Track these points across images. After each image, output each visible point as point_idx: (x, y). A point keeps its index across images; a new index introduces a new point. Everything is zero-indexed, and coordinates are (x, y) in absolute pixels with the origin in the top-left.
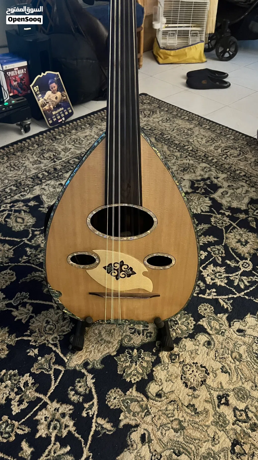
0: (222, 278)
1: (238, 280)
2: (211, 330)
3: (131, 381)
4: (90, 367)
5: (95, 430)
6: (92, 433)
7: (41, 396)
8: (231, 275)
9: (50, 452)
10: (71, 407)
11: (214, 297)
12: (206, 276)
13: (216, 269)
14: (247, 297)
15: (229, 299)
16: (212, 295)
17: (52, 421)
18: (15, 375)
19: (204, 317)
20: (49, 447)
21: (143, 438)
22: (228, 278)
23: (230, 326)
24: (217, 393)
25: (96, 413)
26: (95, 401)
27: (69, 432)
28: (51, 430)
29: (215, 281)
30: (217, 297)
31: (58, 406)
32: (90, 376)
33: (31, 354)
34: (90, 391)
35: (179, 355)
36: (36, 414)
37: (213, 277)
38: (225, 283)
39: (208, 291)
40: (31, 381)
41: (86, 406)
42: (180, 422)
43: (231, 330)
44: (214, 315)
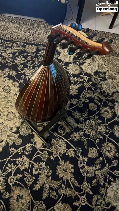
8: (16, 167)
11: (18, 150)
14: (5, 160)
15: (12, 153)
22: (17, 165)
29: (22, 159)
38: (17, 161)
43: (5, 140)
44: (14, 141)
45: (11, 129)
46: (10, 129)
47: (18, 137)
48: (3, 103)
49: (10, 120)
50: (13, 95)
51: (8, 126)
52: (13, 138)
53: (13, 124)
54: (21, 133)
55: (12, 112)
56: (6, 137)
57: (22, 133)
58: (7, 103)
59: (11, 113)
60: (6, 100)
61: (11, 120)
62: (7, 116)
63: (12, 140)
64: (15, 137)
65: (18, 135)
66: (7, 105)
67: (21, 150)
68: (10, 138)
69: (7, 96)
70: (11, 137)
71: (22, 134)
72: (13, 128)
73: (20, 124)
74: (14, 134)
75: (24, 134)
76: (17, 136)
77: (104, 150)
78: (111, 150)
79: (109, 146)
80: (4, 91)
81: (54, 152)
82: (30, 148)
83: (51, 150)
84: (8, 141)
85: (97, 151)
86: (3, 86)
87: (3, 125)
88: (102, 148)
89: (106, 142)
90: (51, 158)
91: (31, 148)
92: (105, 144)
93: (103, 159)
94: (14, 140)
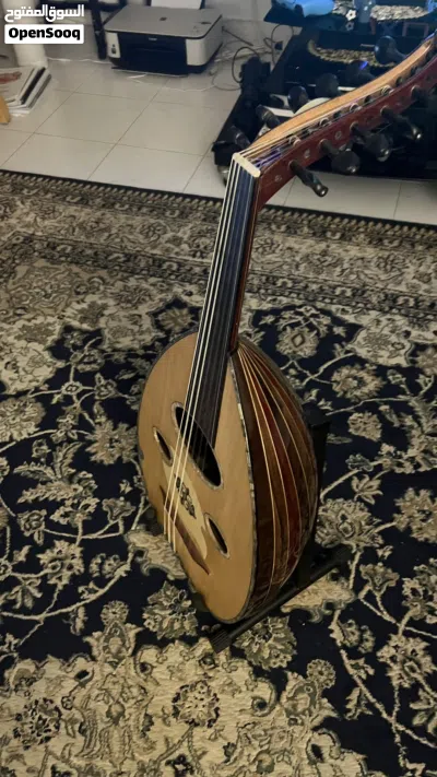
0: (407, 675)
1: (426, 707)
2: (288, 699)
3: (145, 620)
4: (139, 560)
5: (68, 613)
6: (64, 610)
7: (80, 531)
8: (427, 688)
9: (29, 579)
10: (82, 570)
11: (355, 677)
12: (392, 644)
13: (424, 656)
14: (398, 739)
15: (370, 706)
16: (358, 671)
17: (60, 559)
18: (91, 488)
19: (305, 676)
20: (33, 576)
21: (83, 674)
22: (417, 686)
23: (315, 729)
24: (187, 753)
25: (88, 601)
26: (101, 592)
27: (55, 585)
28: (50, 565)
29: (392, 664)
30: (359, 681)
31: (78, 555)
32: (127, 567)
33: (123, 486)
34: (110, 579)
35: (216, 666)
36: (60, 538)
37: (400, 658)
38: (401, 686)
39: (361, 662)
40: (91, 509)
41: (91, 585)
42: (122, 714)
43: (310, 735)
44: (319, 692)
45: (262, 705)
46: (259, 713)
47: (301, 678)
48: (116, 747)
49: (217, 709)
50: (84, 692)
51: (246, 718)
52: (303, 701)
53: (237, 695)
54: (283, 661)
55: (175, 700)
56: (297, 729)
57: (282, 657)
58: (121, 723)
59: (179, 702)
60: (101, 726)
61: (217, 705)
62: (193, 724)
63: (313, 703)
64: (300, 690)
65: (289, 674)
66: (131, 723)
67: (356, 667)
68: (303, 713)
69: (82, 725)
70: (300, 709)
71: (289, 658)
72: (254, 698)
73: (240, 664)
74: (284, 696)
75: (286, 648)
76: (293, 680)
77: (356, 396)
78: (355, 378)
79: (344, 381)
80: (48, 739)
81: (365, 540)
82: (349, 629)
83: (358, 550)
84: (317, 722)
85: (361, 415)
86: (14, 742)
87: (234, 746)
88: (349, 400)
89: (331, 386)
90: (386, 553)
91: (350, 625)
92: (336, 388)
93: (386, 403)
94: (312, 696)
